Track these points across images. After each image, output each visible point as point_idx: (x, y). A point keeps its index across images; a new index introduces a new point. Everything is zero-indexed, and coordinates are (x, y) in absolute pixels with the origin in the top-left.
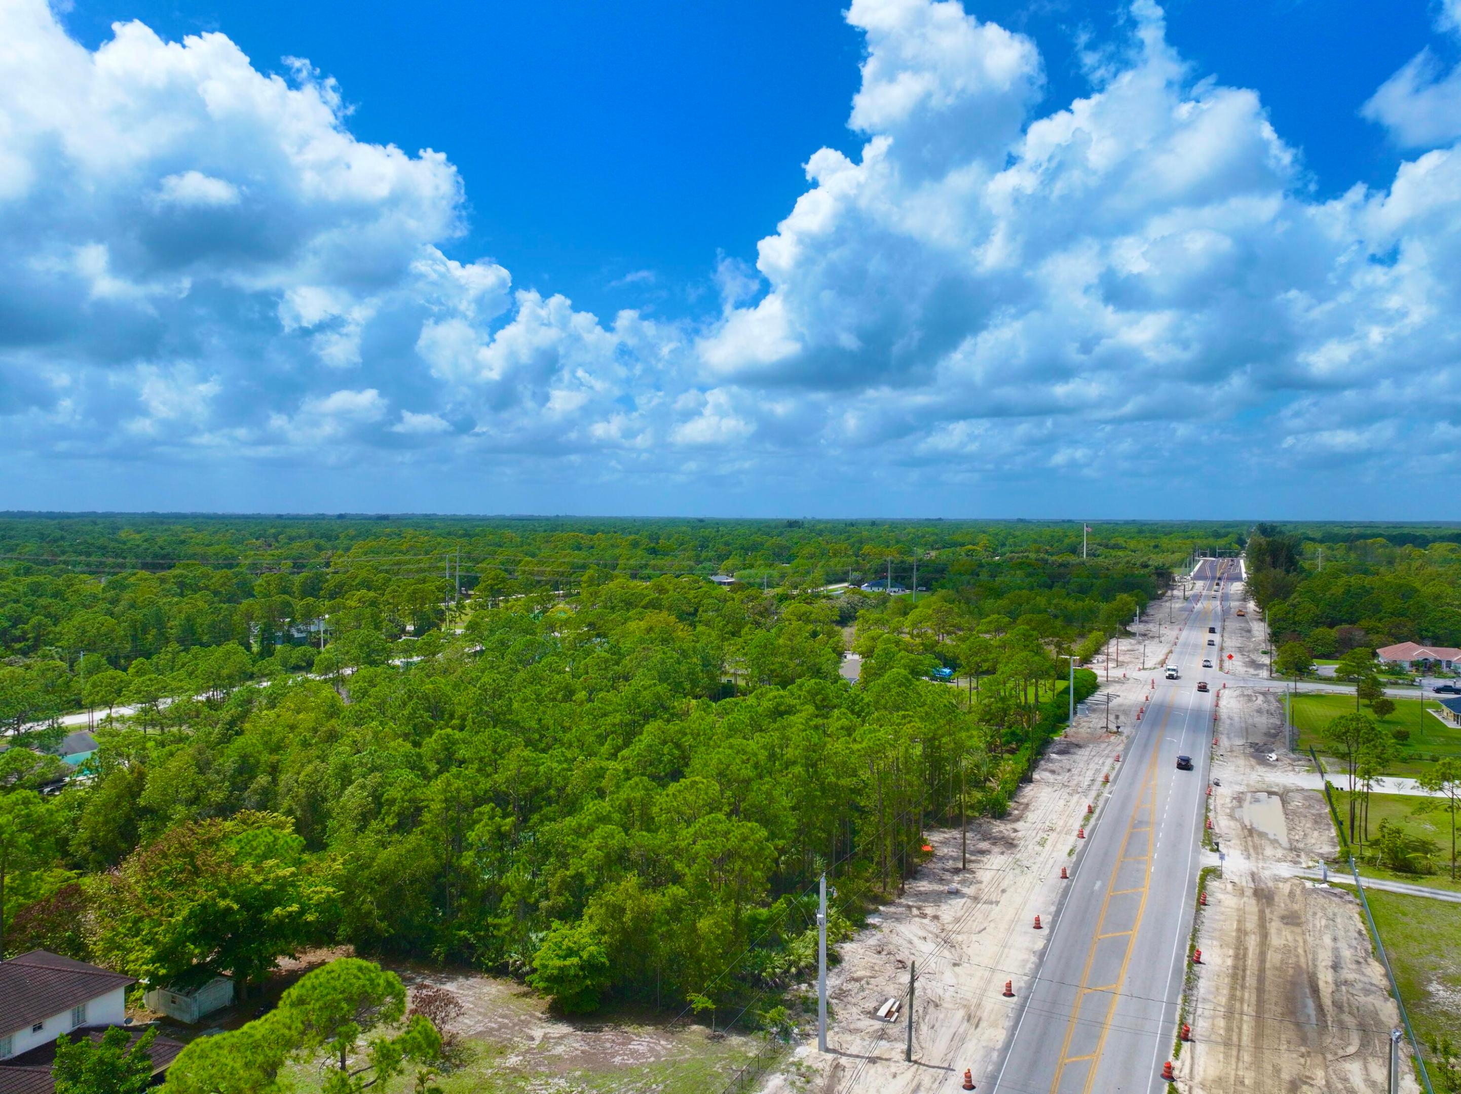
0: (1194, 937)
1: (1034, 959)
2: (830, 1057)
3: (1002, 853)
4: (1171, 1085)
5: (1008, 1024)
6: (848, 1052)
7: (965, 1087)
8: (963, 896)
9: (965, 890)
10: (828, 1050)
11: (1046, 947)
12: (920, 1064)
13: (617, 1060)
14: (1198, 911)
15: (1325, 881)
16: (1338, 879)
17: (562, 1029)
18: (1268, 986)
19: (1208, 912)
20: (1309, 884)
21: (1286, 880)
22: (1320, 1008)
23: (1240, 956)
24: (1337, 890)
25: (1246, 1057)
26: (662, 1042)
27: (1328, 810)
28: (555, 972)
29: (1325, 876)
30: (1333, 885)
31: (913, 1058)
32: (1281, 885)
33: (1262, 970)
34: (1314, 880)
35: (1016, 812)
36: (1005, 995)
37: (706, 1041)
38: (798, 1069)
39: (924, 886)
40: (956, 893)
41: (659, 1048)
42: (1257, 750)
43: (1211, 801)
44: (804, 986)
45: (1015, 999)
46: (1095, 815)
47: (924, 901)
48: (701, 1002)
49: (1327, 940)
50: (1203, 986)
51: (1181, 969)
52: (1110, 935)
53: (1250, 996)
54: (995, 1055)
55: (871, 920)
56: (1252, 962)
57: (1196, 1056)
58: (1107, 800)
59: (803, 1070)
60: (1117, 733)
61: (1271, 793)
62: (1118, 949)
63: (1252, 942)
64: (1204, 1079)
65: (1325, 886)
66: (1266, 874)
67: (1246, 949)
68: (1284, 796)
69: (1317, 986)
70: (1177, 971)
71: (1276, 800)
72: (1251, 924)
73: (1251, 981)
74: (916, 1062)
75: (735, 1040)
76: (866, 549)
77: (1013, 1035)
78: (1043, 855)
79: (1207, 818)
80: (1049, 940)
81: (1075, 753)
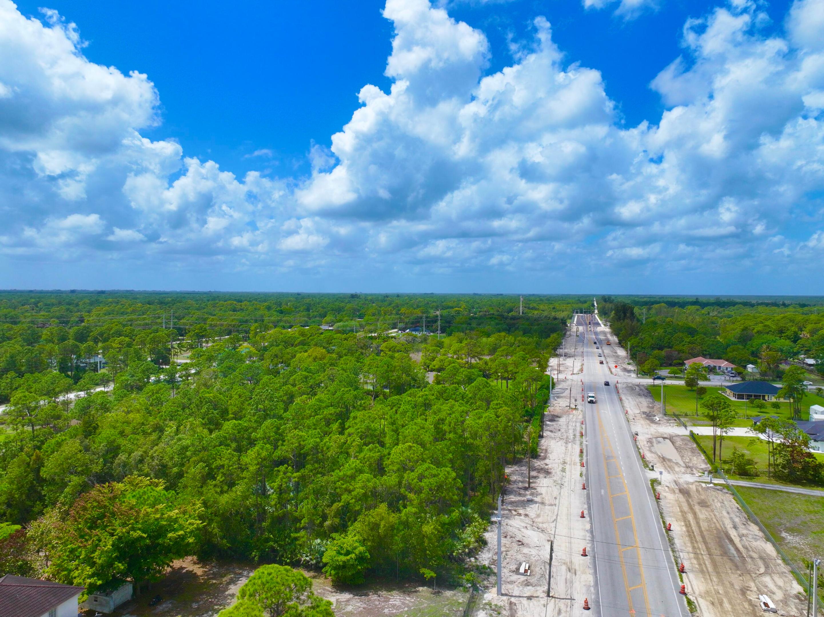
0: (662, 518)
1: (588, 534)
2: (505, 598)
3: (545, 477)
4: (687, 597)
5: (592, 571)
6: (514, 595)
7: (584, 608)
8: (536, 503)
9: (536, 499)
10: (502, 595)
11: (591, 527)
12: (555, 598)
13: (386, 611)
14: (658, 502)
15: (711, 483)
16: (716, 481)
17: (346, 596)
18: (709, 541)
19: (662, 503)
20: (704, 485)
21: (692, 484)
22: (737, 549)
23: (688, 525)
24: (719, 487)
25: (715, 579)
26: (408, 598)
27: (695, 445)
28: (341, 563)
29: (711, 480)
30: (715, 484)
31: (551, 595)
32: (691, 486)
33: (701, 532)
34: (705, 483)
35: (542, 454)
36: (582, 555)
37: (432, 596)
38: (491, 607)
39: (513, 498)
40: (530, 501)
41: (407, 602)
42: (647, 416)
43: (638, 443)
44: (473, 559)
45: (588, 557)
46: (585, 454)
47: (516, 507)
48: (429, 574)
49: (725, 513)
50: (678, 543)
51: (663, 535)
52: (620, 519)
53: (701, 546)
54: (592, 589)
55: (494, 519)
56: (694, 527)
57: (691, 580)
58: (587, 445)
59: (493, 607)
60: (575, 409)
61: (664, 438)
62: (627, 526)
63: (690, 517)
64: (700, 592)
65: (712, 485)
66: (681, 481)
67: (689, 521)
68: (671, 439)
69: (731, 538)
70: (662, 535)
71: (667, 441)
72: (686, 508)
73: (699, 538)
74: (552, 597)
75: (448, 593)
76: (403, 310)
77: (596, 577)
78: (567, 477)
79: (640, 453)
80: (591, 524)
81: (558, 421)
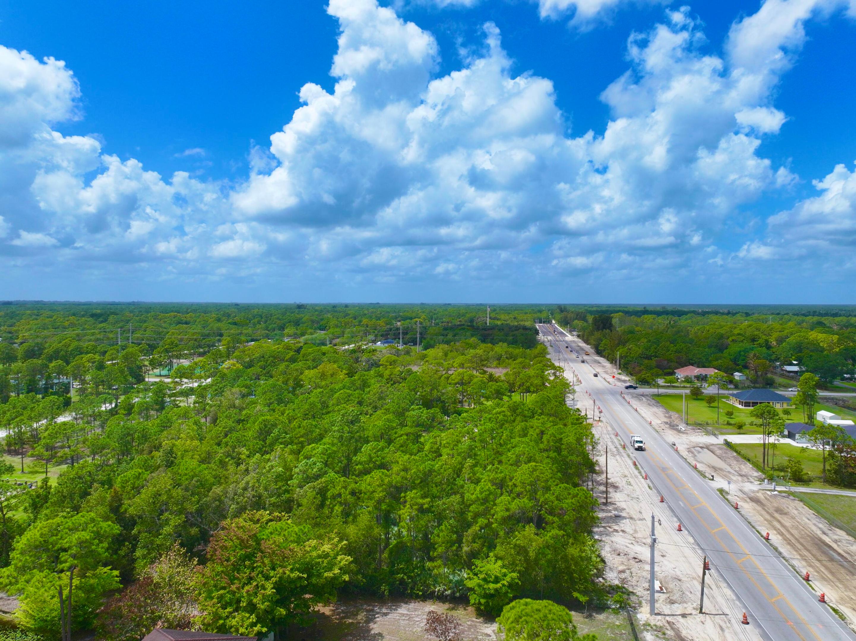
0: (752, 526)
1: (696, 547)
2: (659, 617)
3: (616, 492)
4: (829, 605)
5: (725, 585)
6: (666, 613)
7: (743, 622)
8: (625, 518)
9: (622, 514)
10: (657, 614)
11: (695, 541)
14: (739, 512)
15: (775, 490)
16: (779, 488)
18: (810, 548)
19: (743, 512)
20: (769, 493)
21: (758, 492)
22: (839, 554)
23: (780, 533)
24: (784, 494)
25: (840, 585)
27: (735, 454)
28: (492, 592)
29: (773, 488)
30: (779, 492)
31: (703, 611)
32: (757, 494)
33: (796, 539)
34: (769, 490)
37: (586, 620)
40: (619, 517)
42: (670, 425)
43: (681, 454)
44: (602, 580)
46: (640, 467)
47: (608, 523)
48: (582, 597)
49: (806, 520)
50: (784, 551)
52: (716, 530)
53: (806, 553)
54: (737, 603)
56: (788, 536)
58: (635, 457)
59: (654, 627)
61: (701, 448)
62: (728, 537)
63: (777, 525)
65: (776, 493)
66: (746, 489)
67: (779, 529)
68: (707, 447)
69: (827, 544)
70: (765, 545)
71: (705, 450)
72: (767, 516)
73: (799, 545)
74: (706, 613)
75: (601, 617)
77: (734, 591)
78: (638, 490)
79: (690, 463)
80: (693, 537)
